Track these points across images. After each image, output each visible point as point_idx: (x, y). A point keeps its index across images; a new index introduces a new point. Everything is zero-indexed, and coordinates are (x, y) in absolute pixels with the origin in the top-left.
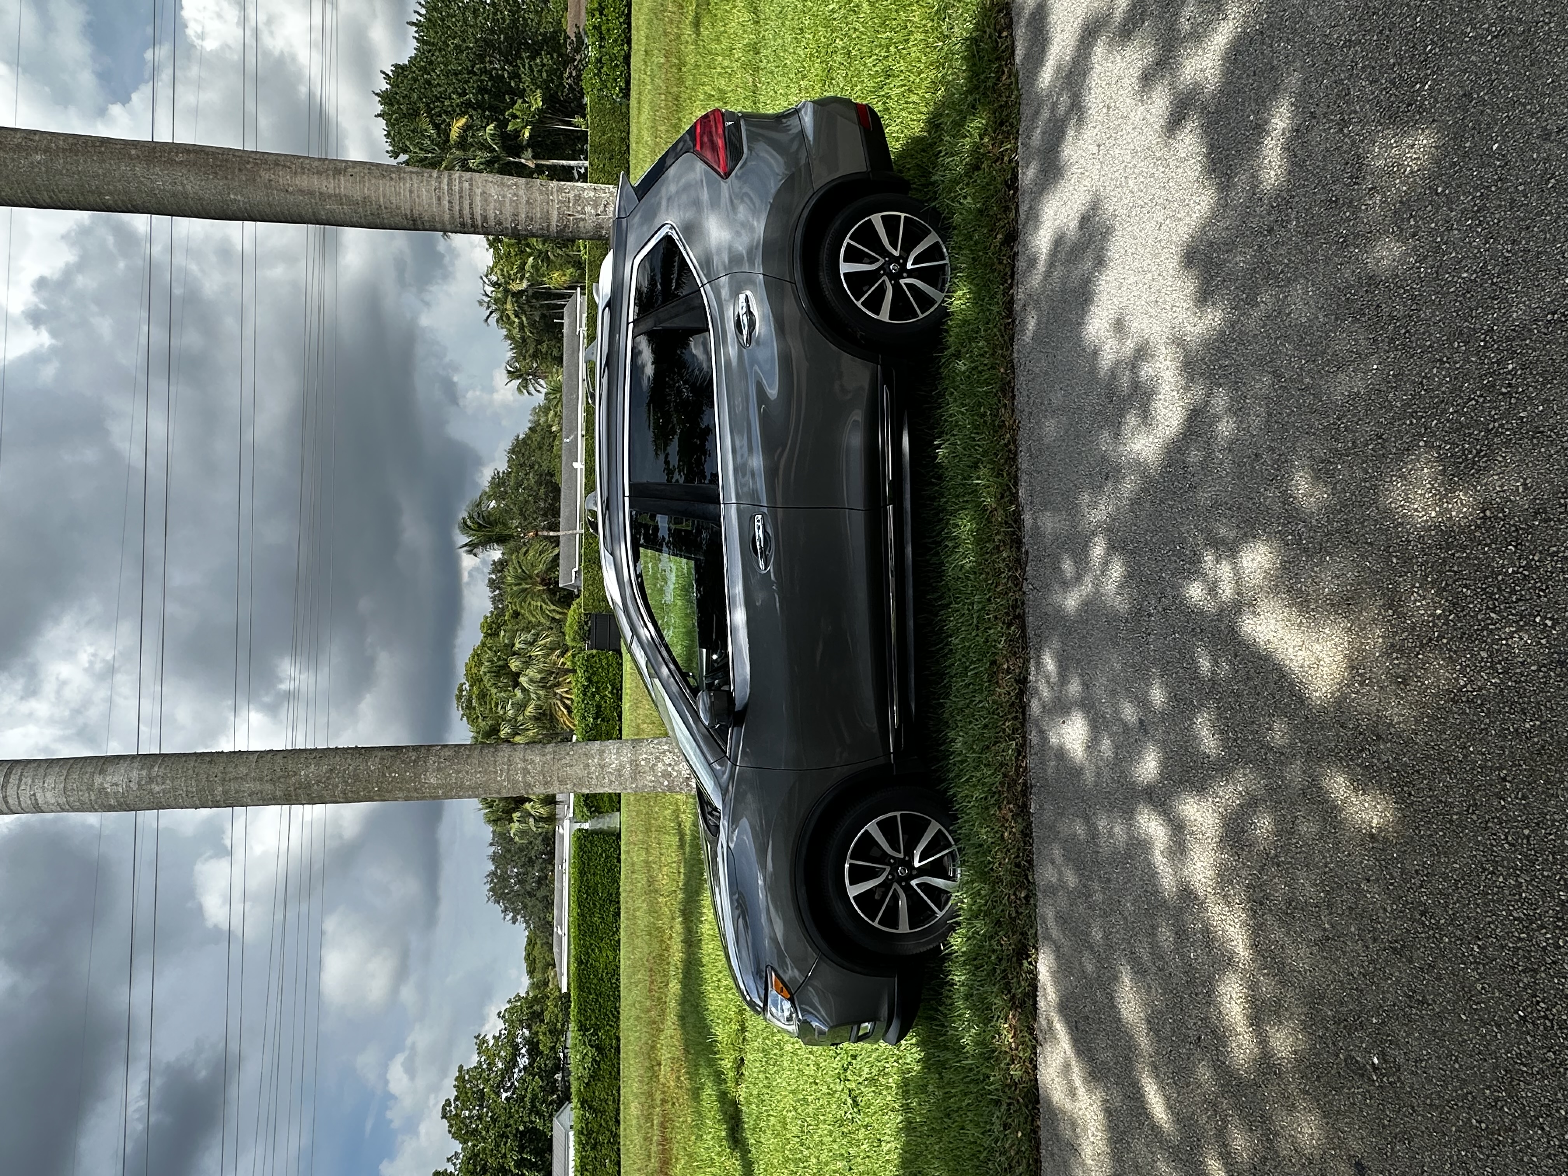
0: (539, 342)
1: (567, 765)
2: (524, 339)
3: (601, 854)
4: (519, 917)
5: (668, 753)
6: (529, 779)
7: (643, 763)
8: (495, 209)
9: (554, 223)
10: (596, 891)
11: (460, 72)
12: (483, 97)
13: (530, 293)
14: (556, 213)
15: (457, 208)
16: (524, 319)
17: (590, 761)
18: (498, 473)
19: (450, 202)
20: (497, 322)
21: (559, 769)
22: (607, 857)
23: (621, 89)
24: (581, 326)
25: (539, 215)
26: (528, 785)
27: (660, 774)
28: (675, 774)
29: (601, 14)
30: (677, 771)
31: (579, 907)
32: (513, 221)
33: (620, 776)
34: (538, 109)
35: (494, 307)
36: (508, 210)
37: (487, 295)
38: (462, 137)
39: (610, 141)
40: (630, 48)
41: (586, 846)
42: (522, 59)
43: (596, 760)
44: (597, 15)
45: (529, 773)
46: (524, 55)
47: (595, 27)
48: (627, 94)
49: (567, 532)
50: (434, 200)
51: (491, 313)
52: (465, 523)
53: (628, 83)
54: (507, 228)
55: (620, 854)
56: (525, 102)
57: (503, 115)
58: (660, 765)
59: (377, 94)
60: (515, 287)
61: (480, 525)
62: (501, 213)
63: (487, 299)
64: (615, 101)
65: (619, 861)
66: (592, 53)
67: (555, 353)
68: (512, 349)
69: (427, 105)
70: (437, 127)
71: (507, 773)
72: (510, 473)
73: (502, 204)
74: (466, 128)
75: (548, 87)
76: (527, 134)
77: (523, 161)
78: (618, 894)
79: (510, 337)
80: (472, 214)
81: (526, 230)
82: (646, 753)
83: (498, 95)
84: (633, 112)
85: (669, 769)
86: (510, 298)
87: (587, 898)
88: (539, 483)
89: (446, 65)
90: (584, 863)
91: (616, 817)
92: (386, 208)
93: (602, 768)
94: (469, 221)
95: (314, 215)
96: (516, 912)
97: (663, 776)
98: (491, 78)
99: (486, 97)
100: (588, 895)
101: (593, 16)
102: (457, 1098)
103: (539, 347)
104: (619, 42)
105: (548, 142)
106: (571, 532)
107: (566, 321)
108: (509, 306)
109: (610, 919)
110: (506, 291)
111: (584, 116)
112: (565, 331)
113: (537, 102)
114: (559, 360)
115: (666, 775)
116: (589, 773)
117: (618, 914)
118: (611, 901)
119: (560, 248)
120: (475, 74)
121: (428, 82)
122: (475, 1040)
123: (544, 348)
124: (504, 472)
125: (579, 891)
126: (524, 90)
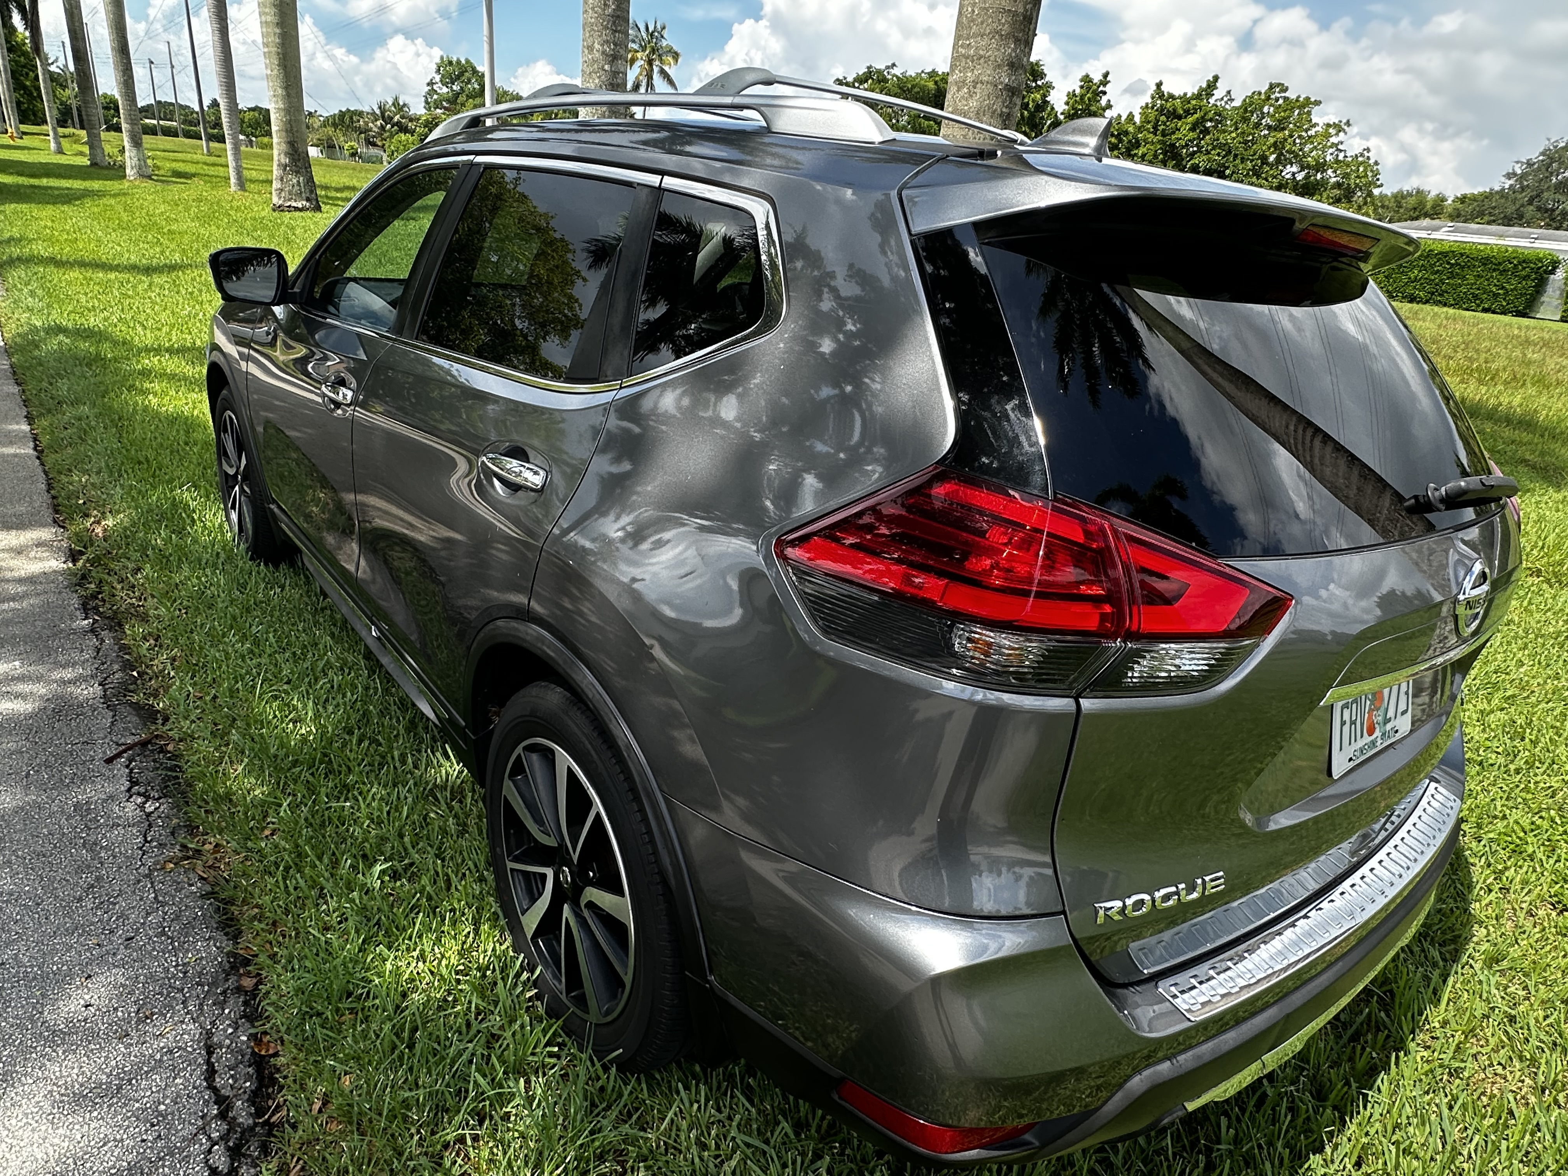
3: (1503, 288)
4: (1512, 182)
10: (1452, 276)
22: (1496, 295)
31: (1441, 253)
41: (1524, 268)
55: (1494, 312)
65: (1485, 310)
78: (1437, 303)
87: (1448, 263)
90: (1500, 264)
91: (1554, 314)
96: (1523, 177)
100: (1452, 265)
102: (1286, 99)
109: (1409, 290)
117: (1412, 299)
118: (1433, 294)
122: (1344, 121)
125: (1462, 255)
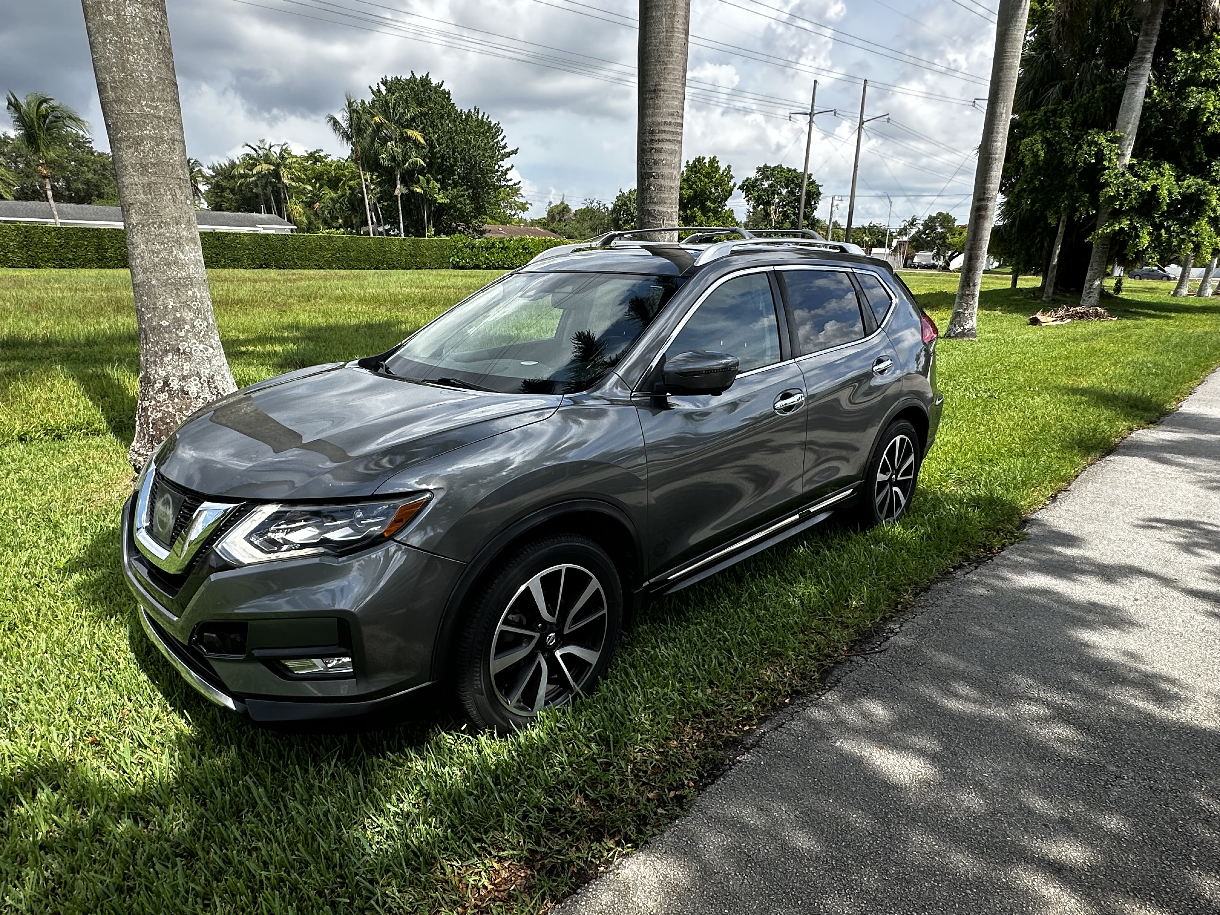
0: (232, 191)
1: (174, 196)
2: (233, 177)
5: (206, 323)
6: (148, 146)
7: (190, 293)
8: (667, 160)
9: (657, 208)
11: (453, 143)
12: (439, 158)
13: (280, 185)
14: (665, 210)
15: (666, 129)
16: (253, 179)
17: (183, 226)
18: (89, 142)
19: (670, 123)
20: (247, 155)
21: (168, 185)
23: (457, 262)
24: (264, 229)
25: (663, 196)
26: (138, 142)
27: (178, 315)
28: (182, 334)
29: (502, 248)
30: (186, 336)
32: (658, 174)
33: (168, 265)
34: (436, 200)
35: (260, 152)
36: (666, 171)
37: (271, 147)
38: (409, 138)
39: (422, 255)
40: (484, 269)
42: (467, 190)
43: (185, 233)
44: (501, 245)
45: (158, 145)
46: (470, 191)
47: (493, 244)
48: (456, 267)
49: (54, 209)
50: (671, 110)
51: (255, 150)
52: (45, 101)
53: (462, 268)
54: (651, 169)
56: (439, 190)
57: (427, 173)
58: (191, 315)
59: (427, 75)
60: (284, 174)
61: (45, 117)
62: (663, 165)
63: (267, 147)
64: (449, 258)
66: (477, 242)
67: (225, 205)
68: (220, 166)
69: (427, 114)
70: (413, 119)
71: (154, 116)
72: (92, 154)
73: (670, 166)
74: (416, 142)
75: (451, 208)
76: (418, 190)
77: (398, 186)
79: (233, 165)
80: (662, 141)
81: (650, 185)
82: (202, 297)
83: (441, 169)
84: (443, 272)
85: (187, 327)
86: (272, 168)
88: (87, 182)
89: (456, 131)
92: (665, 69)
93: (177, 241)
94: (657, 138)
95: (655, 6)
97: (177, 320)
98: (452, 166)
99: (439, 161)
101: (500, 242)
103: (228, 191)
104: (487, 261)
105: (412, 207)
106: (56, 213)
107: (264, 216)
108: (266, 166)
110: (278, 166)
111: (434, 235)
112: (255, 214)
113: (441, 199)
114: (218, 207)
115: (179, 323)
116: (167, 224)
119: (329, 213)
120: (453, 153)
121: (442, 117)
123: (227, 194)
124: (92, 148)
126: (447, 190)
